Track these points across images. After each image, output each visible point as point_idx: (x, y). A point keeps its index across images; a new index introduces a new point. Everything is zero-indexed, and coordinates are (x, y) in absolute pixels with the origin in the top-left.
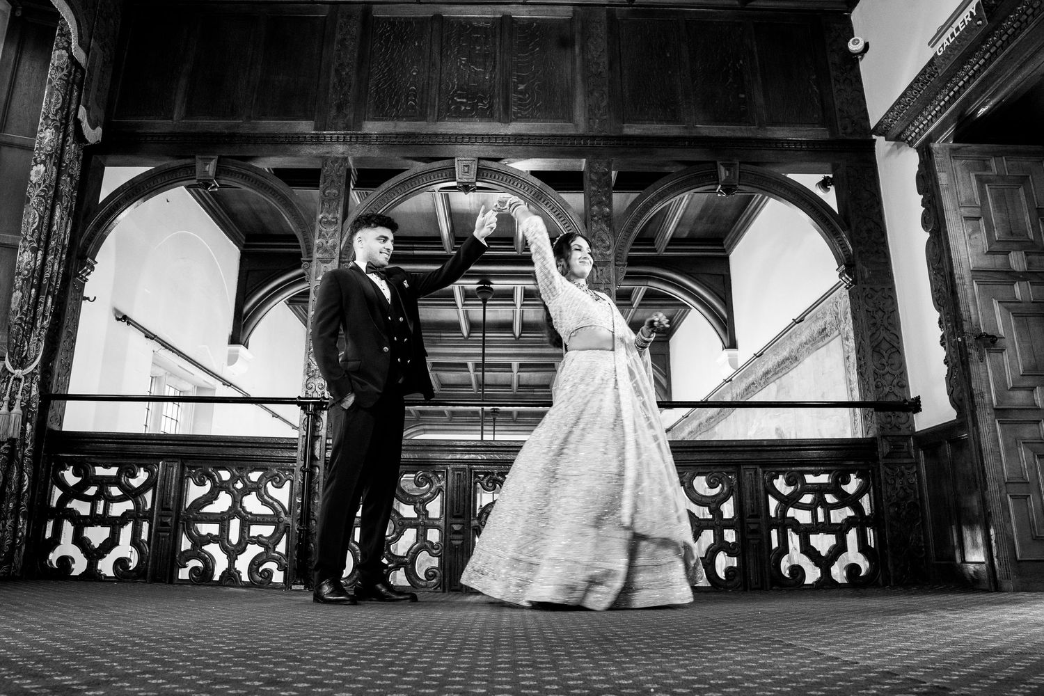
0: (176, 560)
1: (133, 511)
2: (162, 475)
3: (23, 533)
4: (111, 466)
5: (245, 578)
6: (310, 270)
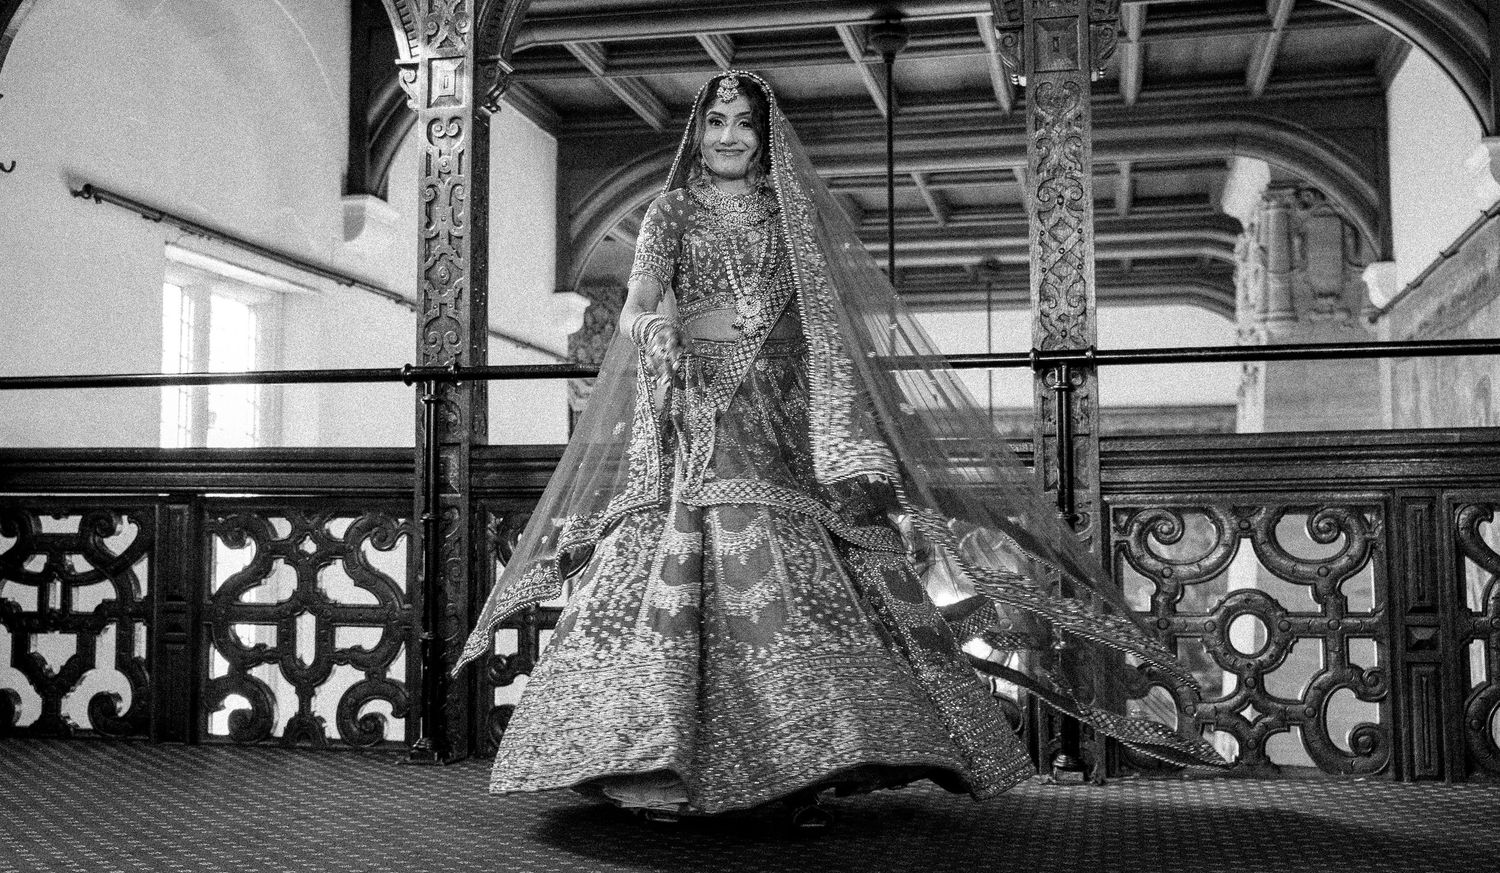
0: (200, 696)
1: (116, 602)
2: (161, 529)
4: (67, 515)
5: (332, 731)
6: (414, 87)
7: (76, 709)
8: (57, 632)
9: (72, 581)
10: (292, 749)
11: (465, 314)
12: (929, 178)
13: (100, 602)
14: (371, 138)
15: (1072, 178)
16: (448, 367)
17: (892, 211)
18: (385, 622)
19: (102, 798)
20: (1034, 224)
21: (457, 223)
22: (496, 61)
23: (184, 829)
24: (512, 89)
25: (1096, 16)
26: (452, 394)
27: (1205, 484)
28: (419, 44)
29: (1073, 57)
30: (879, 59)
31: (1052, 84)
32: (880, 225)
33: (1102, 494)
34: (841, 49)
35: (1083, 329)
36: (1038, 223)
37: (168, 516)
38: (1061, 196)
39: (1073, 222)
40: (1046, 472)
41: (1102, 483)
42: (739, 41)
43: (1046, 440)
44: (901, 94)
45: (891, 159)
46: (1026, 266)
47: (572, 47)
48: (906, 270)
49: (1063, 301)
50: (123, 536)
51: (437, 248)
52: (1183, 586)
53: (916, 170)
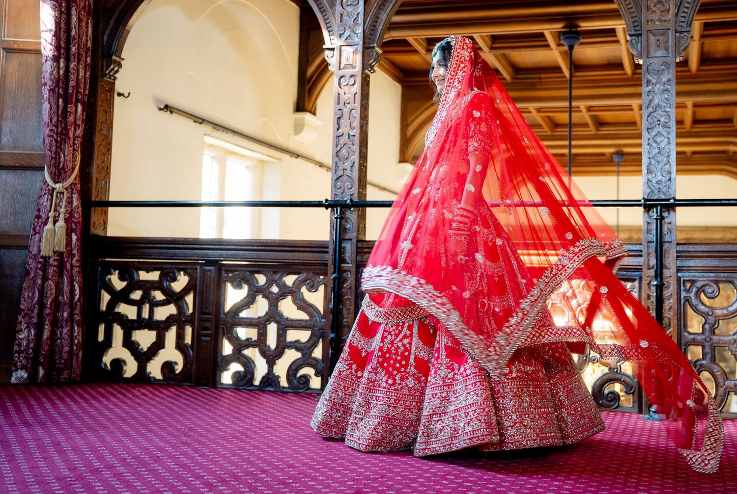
0: (218, 364)
1: (176, 315)
2: (200, 278)
3: (78, 341)
4: (153, 271)
5: (284, 383)
6: (332, 59)
7: (154, 369)
8: (146, 330)
9: (154, 304)
10: (263, 392)
11: (356, 175)
12: (589, 109)
13: (168, 315)
14: (308, 84)
15: (665, 111)
16: (346, 201)
17: (571, 125)
18: (312, 328)
19: (168, 415)
20: (645, 134)
21: (352, 128)
22: (374, 48)
23: (209, 432)
24: (381, 62)
25: (679, 29)
26: (348, 214)
27: (731, 268)
28: (336, 38)
29: (667, 49)
30: (566, 48)
31: (656, 63)
32: (565, 131)
33: (677, 272)
34: (545, 43)
35: (669, 188)
36: (647, 134)
37: (204, 272)
38: (659, 121)
39: (665, 134)
40: (648, 260)
41: (677, 267)
42: (495, 38)
43: (649, 244)
44: (576, 66)
45: (571, 98)
46: (640, 154)
47: (410, 40)
48: (577, 155)
49: (659, 174)
50: (181, 282)
51: (342, 140)
52: (719, 320)
53: (582, 105)
